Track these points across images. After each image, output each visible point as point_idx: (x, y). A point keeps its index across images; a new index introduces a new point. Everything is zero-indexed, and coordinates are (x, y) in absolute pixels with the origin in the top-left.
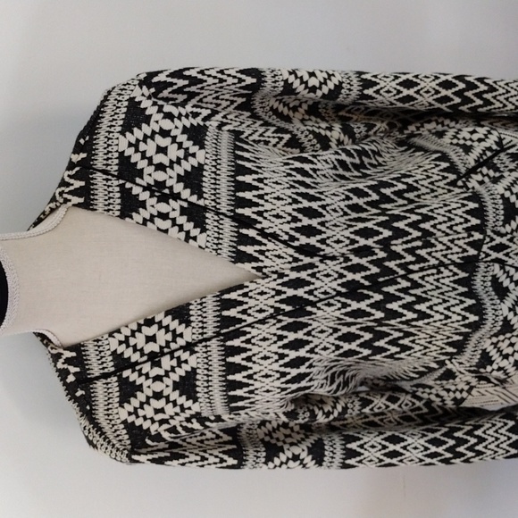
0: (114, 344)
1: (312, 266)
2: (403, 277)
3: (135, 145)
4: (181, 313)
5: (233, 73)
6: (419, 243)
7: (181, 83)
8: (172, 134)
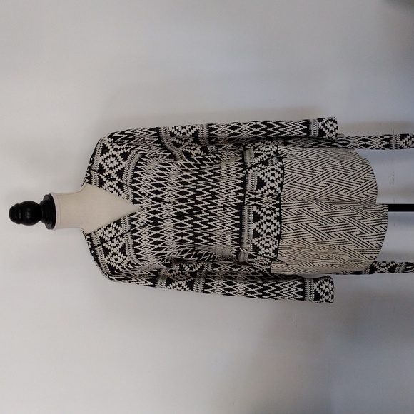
0: (99, 234)
1: (160, 206)
2: (205, 211)
3: (104, 161)
4: (118, 222)
5: (146, 130)
6: (211, 197)
7: (124, 136)
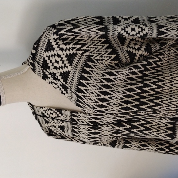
8: (61, 57)
